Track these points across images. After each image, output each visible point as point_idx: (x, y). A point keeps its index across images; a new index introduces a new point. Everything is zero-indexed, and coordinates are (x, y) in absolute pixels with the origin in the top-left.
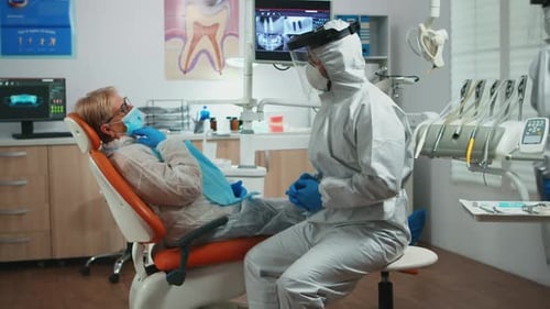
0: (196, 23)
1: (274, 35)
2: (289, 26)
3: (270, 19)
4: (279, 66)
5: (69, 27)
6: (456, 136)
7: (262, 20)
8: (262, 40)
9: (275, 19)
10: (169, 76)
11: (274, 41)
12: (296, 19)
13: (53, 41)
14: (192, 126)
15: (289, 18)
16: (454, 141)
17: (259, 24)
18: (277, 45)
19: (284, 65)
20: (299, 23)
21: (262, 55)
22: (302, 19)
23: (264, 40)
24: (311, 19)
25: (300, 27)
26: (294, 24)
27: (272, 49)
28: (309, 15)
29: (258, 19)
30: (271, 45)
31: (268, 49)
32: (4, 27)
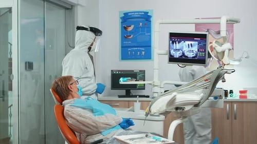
2: (186, 46)
3: (177, 42)
4: (181, 65)
5: (150, 46)
7: (173, 43)
8: (173, 52)
9: (179, 42)
11: (178, 53)
12: (190, 43)
13: (143, 53)
15: (186, 42)
17: (171, 44)
18: (180, 55)
19: (183, 65)
20: (191, 44)
21: (172, 59)
23: (174, 53)
24: (197, 42)
25: (192, 46)
26: (189, 45)
27: (177, 57)
29: (171, 42)
30: (177, 55)
31: (175, 57)
32: (122, 47)
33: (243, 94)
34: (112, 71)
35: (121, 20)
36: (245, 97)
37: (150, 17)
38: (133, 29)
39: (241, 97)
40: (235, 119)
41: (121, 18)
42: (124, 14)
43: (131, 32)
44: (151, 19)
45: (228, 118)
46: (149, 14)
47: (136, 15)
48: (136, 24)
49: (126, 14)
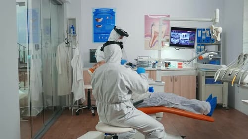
0: (155, 32)
1: (176, 39)
2: (182, 36)
4: (176, 48)
6: (229, 75)
8: (172, 40)
10: (146, 49)
14: (152, 65)
15: (182, 33)
16: (229, 76)
19: (178, 48)
21: (172, 45)
22: (186, 34)
26: (184, 35)
28: (189, 33)
30: (175, 41)
31: (174, 43)
32: (94, 33)
33: (180, 66)
34: (90, 50)
35: (93, 14)
36: (181, 67)
37: (114, 13)
38: (102, 21)
39: (179, 67)
40: (176, 81)
41: (94, 13)
42: (96, 10)
43: (101, 23)
44: (115, 14)
45: (171, 81)
46: (113, 11)
47: (104, 11)
48: (104, 18)
49: (97, 10)
